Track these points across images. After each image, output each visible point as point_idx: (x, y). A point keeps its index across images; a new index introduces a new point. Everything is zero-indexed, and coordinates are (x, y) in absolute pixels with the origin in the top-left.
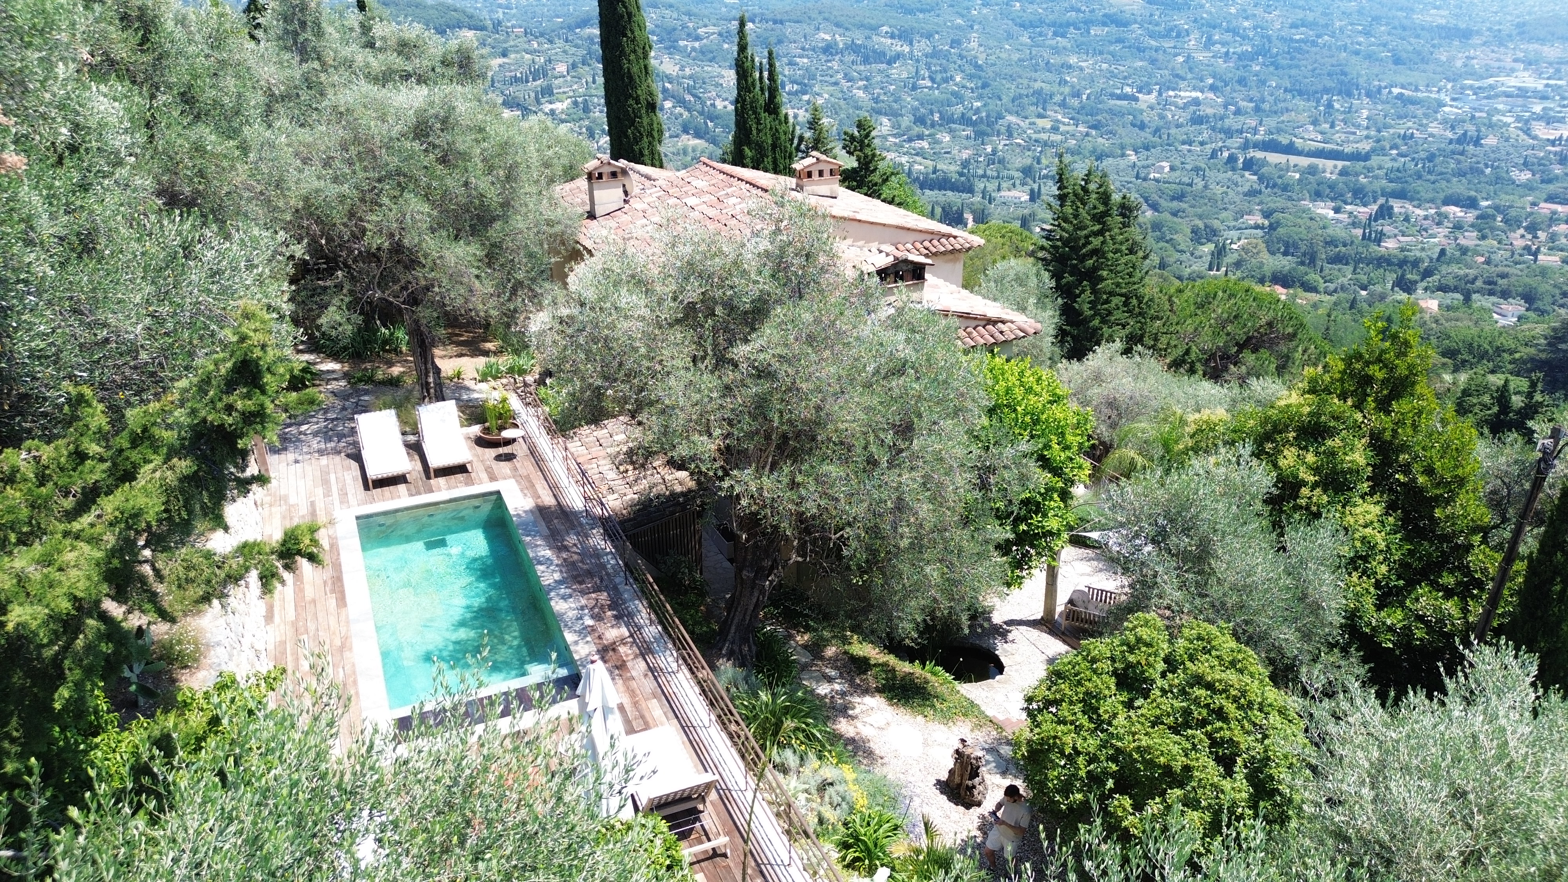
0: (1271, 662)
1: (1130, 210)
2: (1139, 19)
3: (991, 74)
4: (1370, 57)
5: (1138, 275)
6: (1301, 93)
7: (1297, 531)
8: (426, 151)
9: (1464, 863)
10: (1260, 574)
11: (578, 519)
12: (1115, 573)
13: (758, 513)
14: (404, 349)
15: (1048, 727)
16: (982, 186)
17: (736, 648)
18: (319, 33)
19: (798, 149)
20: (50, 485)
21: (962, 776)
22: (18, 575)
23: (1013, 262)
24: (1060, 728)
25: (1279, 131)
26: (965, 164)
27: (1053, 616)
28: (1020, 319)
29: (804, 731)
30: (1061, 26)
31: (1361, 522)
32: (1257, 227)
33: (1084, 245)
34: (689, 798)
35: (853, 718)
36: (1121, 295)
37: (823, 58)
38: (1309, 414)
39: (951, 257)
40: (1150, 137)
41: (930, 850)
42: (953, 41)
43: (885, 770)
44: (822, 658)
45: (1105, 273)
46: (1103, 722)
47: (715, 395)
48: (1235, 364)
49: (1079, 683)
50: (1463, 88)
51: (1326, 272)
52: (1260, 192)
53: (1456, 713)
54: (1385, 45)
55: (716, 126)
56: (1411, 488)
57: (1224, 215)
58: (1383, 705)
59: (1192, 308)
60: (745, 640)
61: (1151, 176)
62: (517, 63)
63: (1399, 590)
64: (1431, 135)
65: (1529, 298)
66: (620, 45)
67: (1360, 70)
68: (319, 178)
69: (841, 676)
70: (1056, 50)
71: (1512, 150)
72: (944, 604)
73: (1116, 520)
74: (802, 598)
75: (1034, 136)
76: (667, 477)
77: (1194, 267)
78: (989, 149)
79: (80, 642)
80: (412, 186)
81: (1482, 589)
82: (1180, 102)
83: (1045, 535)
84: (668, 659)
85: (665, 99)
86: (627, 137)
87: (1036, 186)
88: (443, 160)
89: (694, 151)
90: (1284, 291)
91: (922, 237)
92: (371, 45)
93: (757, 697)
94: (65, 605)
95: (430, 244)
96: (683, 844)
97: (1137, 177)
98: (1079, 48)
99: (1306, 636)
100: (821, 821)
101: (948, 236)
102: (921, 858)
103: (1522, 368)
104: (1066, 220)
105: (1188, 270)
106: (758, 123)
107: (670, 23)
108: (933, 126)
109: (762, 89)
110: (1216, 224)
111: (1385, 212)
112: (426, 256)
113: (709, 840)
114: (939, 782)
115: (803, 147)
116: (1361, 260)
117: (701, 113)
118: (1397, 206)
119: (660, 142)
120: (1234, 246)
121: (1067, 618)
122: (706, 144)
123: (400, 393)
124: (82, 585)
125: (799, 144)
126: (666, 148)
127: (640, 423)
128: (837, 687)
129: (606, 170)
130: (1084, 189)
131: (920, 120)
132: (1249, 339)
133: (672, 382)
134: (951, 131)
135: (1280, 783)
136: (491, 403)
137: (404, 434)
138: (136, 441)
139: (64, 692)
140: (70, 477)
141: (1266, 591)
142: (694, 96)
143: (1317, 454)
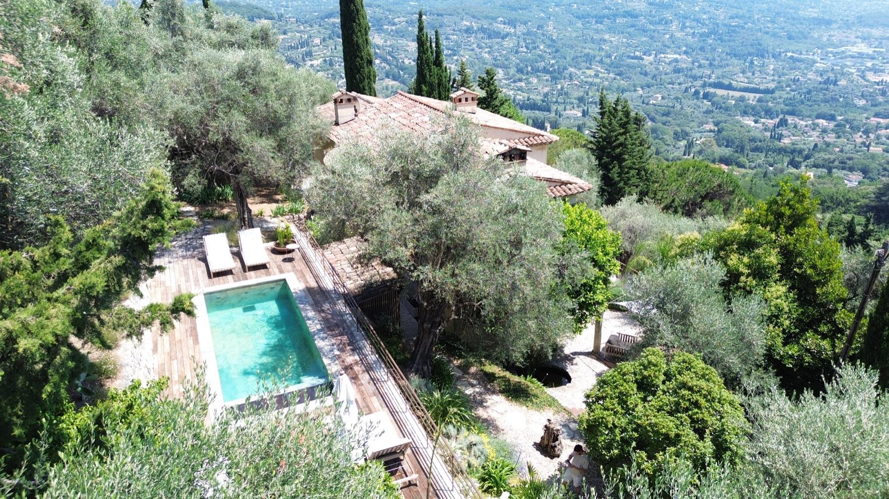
0: (724, 375)
1: (640, 121)
2: (644, 14)
3: (561, 45)
4: (774, 35)
5: (645, 158)
6: (735, 56)
7: (738, 301)
8: (244, 86)
9: (838, 488)
10: (718, 325)
11: (330, 295)
12: (635, 325)
13: (433, 291)
14: (230, 199)
15: (598, 412)
16: (555, 108)
17: (420, 368)
18: (183, 20)
19: (452, 86)
20: (39, 272)
21: (548, 440)
22: (22, 322)
23: (574, 150)
24: (606, 412)
25: (723, 77)
26: (546, 95)
27: (599, 350)
28: (580, 182)
29: (459, 415)
30: (600, 17)
31: (775, 296)
32: (711, 131)
33: (615, 141)
34: (395, 453)
35: (486, 407)
36: (636, 169)
37: (465, 35)
38: (745, 235)
39: (541, 147)
40: (650, 80)
41: (532, 482)
42: (538, 26)
43: (505, 437)
44: (468, 374)
45: (626, 157)
46: (629, 409)
47: (409, 224)
48: (700, 208)
49: (616, 387)
50: (827, 53)
51: (750, 156)
52: (712, 111)
53: (832, 404)
54: (783, 29)
55: (405, 74)
56: (804, 277)
57: (692, 124)
58: (790, 399)
59: (676, 176)
60: (425, 363)
61: (651, 102)
62: (292, 38)
63: (796, 334)
64: (809, 79)
65: (865, 171)
66: (352, 27)
67: (769, 42)
68: (183, 102)
69: (479, 384)
70: (597, 31)
71: (855, 88)
72: (538, 343)
73: (636, 295)
74: (458, 339)
75: (585, 80)
76: (380, 272)
77: (675, 154)
78: (559, 87)
79: (58, 360)
80: (236, 106)
81: (843, 334)
82: (667, 60)
83: (594, 304)
84: (382, 373)
85: (376, 59)
86: (356, 79)
87: (586, 108)
88: (254, 92)
89: (392, 88)
90: (726, 167)
91: (524, 136)
92: (211, 27)
93: (432, 395)
94: (51, 339)
95: (246, 139)
96: (393, 478)
97: (643, 103)
98: (610, 30)
99: (744, 361)
100: (469, 466)
101: (539, 135)
102: (527, 486)
103: (862, 210)
104: (604, 126)
105: (672, 155)
106: (430, 72)
107: (378, 15)
108: (527, 74)
109: (432, 52)
110: (688, 129)
111: (783, 123)
112: (244, 146)
113: (407, 476)
114: (535, 444)
115: (455, 85)
116: (770, 150)
117: (396, 66)
118: (790, 119)
119: (374, 82)
120: (698, 142)
121: (607, 351)
122: (399, 84)
123: (228, 224)
124: (60, 327)
125: (453, 83)
126: (377, 86)
127: (366, 240)
128: (477, 390)
129: (345, 98)
130: (614, 109)
131: (520, 71)
132: (708, 194)
133: (385, 216)
134: (538, 77)
135: (731, 443)
136: (280, 230)
137: (231, 247)
138: (89, 246)
139: (48, 388)
140: (51, 267)
141: (723, 335)
142: (392, 57)
143: (750, 257)
